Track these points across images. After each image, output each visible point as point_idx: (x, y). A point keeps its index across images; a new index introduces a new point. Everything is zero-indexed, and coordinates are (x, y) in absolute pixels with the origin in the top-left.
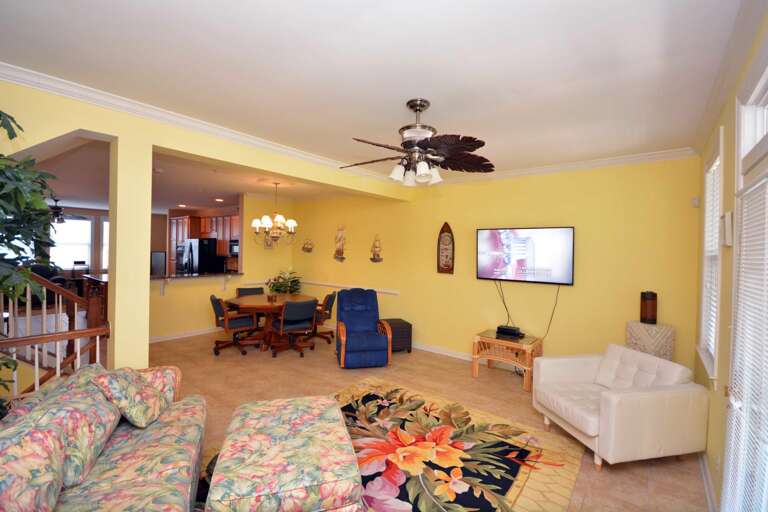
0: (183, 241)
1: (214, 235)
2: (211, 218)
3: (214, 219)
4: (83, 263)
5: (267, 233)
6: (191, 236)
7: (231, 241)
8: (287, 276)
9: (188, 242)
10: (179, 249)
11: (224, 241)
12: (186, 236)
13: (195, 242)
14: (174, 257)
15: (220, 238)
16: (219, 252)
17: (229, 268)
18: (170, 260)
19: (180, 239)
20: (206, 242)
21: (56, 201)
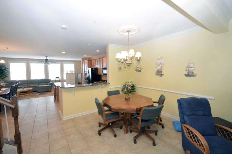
0: (86, 69)
1: (96, 66)
2: (95, 60)
3: (96, 60)
4: (58, 78)
5: (125, 60)
6: (89, 67)
7: (103, 68)
8: (130, 84)
9: (88, 69)
10: (86, 72)
11: (100, 68)
12: (87, 67)
13: (90, 69)
14: (84, 75)
15: (99, 67)
16: (98, 73)
17: (102, 79)
18: (83, 76)
19: (85, 69)
20: (94, 69)
21: (47, 57)
